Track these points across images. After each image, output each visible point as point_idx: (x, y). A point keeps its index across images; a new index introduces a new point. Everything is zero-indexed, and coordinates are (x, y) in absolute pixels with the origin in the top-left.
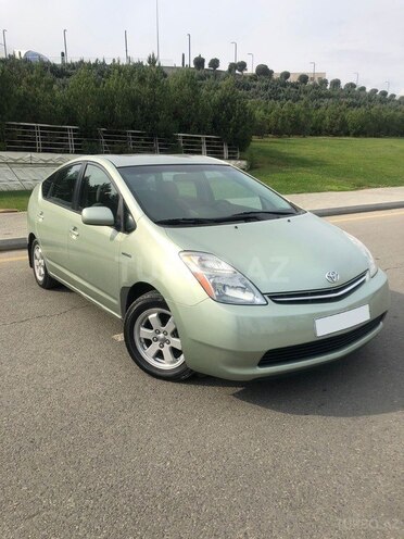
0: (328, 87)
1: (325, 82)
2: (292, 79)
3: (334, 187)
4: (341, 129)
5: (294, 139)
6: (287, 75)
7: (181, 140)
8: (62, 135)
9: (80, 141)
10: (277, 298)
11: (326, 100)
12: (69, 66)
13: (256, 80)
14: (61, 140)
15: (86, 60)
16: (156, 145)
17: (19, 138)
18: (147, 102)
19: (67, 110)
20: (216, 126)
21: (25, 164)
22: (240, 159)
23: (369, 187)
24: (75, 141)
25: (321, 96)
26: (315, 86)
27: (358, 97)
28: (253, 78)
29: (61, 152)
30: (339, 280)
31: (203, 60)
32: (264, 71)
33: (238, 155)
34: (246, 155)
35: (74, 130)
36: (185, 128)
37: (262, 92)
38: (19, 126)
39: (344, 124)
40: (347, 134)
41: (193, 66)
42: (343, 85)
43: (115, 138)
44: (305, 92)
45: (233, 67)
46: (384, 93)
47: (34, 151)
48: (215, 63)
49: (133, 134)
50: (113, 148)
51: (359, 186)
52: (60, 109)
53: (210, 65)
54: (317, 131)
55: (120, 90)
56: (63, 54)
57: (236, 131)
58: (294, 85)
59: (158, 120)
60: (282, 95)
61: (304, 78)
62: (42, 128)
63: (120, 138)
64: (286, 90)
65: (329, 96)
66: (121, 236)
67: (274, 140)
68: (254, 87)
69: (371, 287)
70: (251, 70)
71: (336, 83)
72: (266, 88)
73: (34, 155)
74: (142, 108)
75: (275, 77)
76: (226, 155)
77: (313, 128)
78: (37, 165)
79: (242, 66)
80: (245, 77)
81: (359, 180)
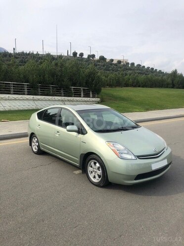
0: (130, 66)
1: (128, 63)
2: (115, 62)
3: (137, 110)
4: (136, 84)
5: (118, 89)
6: (112, 60)
7: (72, 89)
8: (22, 87)
9: (30, 90)
10: (139, 157)
11: (129, 71)
12: (17, 54)
13: (99, 62)
14: (22, 89)
15: (25, 52)
16: (62, 91)
17: (4, 88)
18: (59, 74)
19: (25, 77)
20: (87, 84)
21: (6, 100)
22: (97, 97)
23: (151, 110)
24: (28, 90)
25: (127, 69)
26: (124, 65)
27: (142, 70)
28: (98, 61)
29: (21, 94)
30: (158, 151)
31: (77, 53)
32: (102, 58)
33: (96, 96)
34: (99, 96)
35: (27, 85)
36: (74, 85)
37: (102, 67)
38: (3, 83)
39: (138, 82)
40: (139, 86)
41: (72, 55)
42: (136, 65)
43: (45, 88)
44: (120, 68)
45: (89, 56)
46: (152, 69)
47: (10, 94)
48: (82, 54)
49: (52, 87)
50: (44, 93)
51: (147, 110)
52: (22, 76)
53: (80, 55)
54: (127, 85)
55: (48, 69)
56: (14, 49)
57: (96, 86)
58: (115, 65)
59: (63, 81)
60: (111, 68)
61: (119, 62)
62: (13, 84)
63: (47, 89)
64: (112, 67)
65: (130, 69)
66: (80, 136)
67: (110, 89)
68: (99, 65)
69: (167, 153)
70: (97, 57)
71: (133, 64)
72: (104, 66)
73: (10, 95)
74: (57, 76)
75: (107, 61)
76: (91, 96)
77: (125, 84)
78: (11, 100)
79: (93, 56)
80: (95, 61)
81: (147, 107)
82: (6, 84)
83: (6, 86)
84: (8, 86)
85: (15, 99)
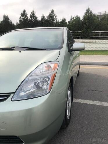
82: (97, 32)
83: (96, 34)
84: (98, 34)
85: (100, 43)
